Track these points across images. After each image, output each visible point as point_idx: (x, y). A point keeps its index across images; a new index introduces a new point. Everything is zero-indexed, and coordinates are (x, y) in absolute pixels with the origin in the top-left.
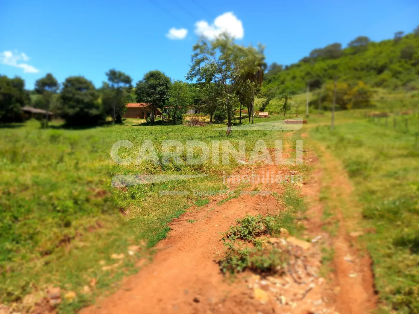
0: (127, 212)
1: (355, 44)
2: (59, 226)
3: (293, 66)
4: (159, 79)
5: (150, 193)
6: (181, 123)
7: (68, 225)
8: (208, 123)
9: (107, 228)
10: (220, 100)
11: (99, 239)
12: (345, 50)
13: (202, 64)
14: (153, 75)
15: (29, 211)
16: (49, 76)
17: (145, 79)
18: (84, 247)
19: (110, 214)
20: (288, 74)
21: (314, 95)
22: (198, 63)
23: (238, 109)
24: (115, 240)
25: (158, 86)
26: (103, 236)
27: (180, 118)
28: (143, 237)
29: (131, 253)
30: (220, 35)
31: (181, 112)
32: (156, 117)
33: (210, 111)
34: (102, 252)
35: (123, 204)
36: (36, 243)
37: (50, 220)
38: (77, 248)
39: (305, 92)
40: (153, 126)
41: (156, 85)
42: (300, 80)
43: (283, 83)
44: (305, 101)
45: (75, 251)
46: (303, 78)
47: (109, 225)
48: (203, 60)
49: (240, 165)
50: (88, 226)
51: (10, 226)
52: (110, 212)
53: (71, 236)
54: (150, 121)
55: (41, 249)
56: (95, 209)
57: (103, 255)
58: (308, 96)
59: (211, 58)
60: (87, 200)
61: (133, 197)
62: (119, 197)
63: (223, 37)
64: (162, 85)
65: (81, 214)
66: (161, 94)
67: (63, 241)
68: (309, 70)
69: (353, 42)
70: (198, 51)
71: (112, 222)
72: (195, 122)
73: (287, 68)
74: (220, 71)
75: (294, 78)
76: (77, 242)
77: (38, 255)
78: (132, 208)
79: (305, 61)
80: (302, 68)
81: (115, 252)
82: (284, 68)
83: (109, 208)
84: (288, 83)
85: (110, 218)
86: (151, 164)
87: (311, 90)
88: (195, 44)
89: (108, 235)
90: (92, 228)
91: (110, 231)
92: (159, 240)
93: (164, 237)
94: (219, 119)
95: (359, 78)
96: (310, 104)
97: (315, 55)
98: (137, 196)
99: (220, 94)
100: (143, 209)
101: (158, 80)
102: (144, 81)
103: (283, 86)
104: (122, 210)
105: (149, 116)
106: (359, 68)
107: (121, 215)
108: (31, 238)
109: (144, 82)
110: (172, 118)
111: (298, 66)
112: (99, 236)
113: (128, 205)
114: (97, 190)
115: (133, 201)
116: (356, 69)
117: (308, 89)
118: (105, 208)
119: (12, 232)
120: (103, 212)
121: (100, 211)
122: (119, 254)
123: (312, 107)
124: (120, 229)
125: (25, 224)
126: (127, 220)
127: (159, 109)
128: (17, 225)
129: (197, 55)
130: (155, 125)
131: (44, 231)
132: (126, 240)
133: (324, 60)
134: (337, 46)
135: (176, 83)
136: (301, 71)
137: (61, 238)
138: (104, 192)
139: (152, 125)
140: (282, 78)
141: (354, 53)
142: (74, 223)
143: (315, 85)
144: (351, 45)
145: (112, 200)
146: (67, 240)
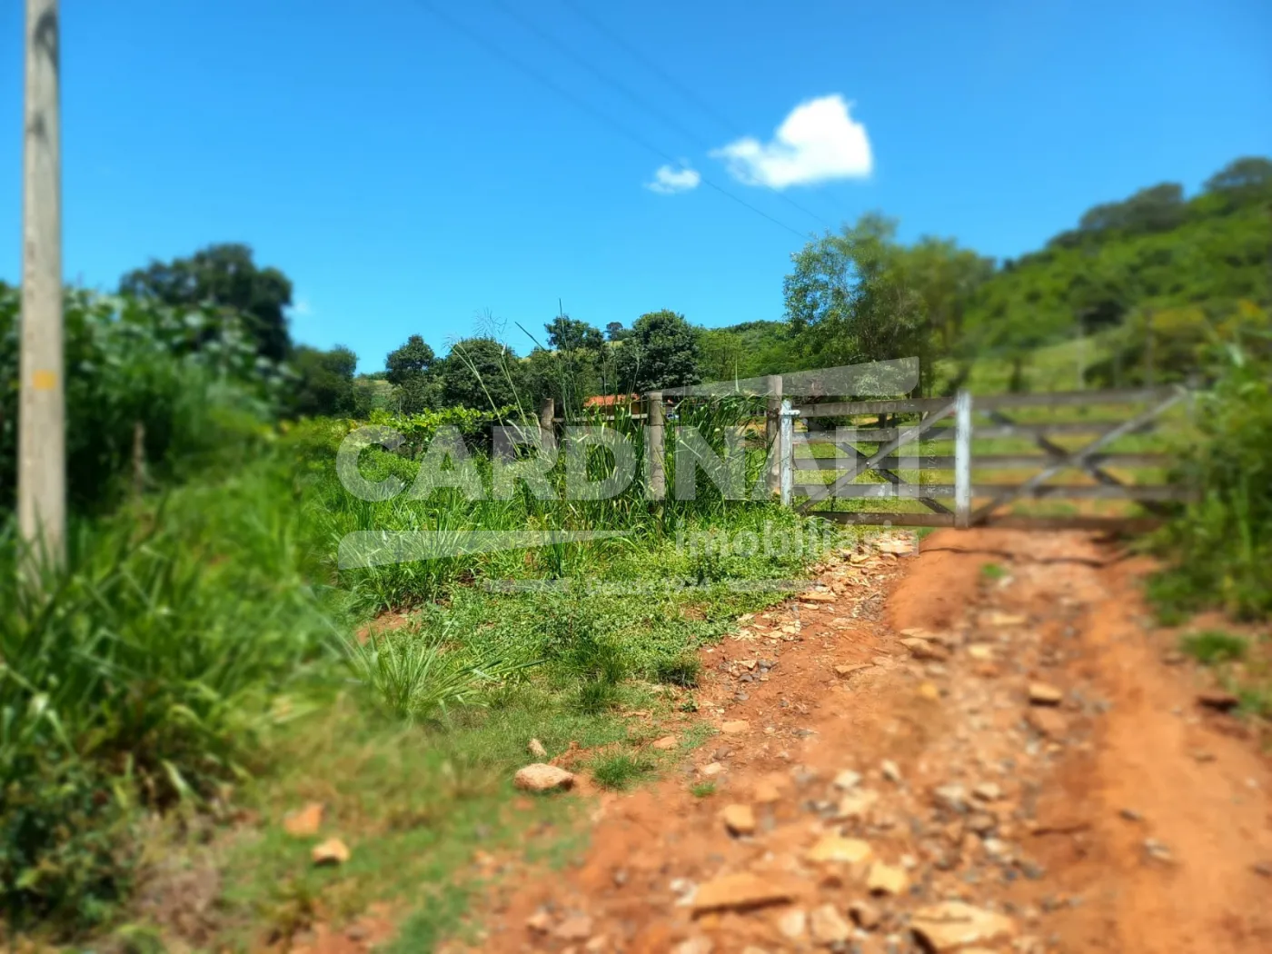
1: (1228, 183)
3: (1028, 261)
4: (672, 333)
12: (1196, 201)
14: (657, 325)
16: (416, 342)
20: (1016, 286)
21: (1099, 346)
25: (672, 353)
39: (1071, 337)
41: (668, 348)
42: (1054, 301)
43: (999, 312)
44: (1074, 365)
46: (1063, 297)
58: (1083, 350)
64: (682, 349)
66: (680, 373)
68: (1081, 270)
69: (1220, 177)
73: (1009, 266)
75: (1033, 297)
79: (1067, 242)
80: (1057, 267)
82: (999, 266)
84: (1017, 314)
87: (1090, 332)
95: (1246, 289)
96: (1090, 374)
97: (1099, 224)
101: (670, 337)
103: (999, 324)
106: (1242, 254)
111: (1045, 258)
116: (1234, 261)
117: (1079, 329)
123: (1098, 382)
133: (1127, 236)
134: (1167, 192)
136: (1056, 276)
140: (995, 299)
141: (1227, 211)
143: (1102, 315)
144: (1217, 186)
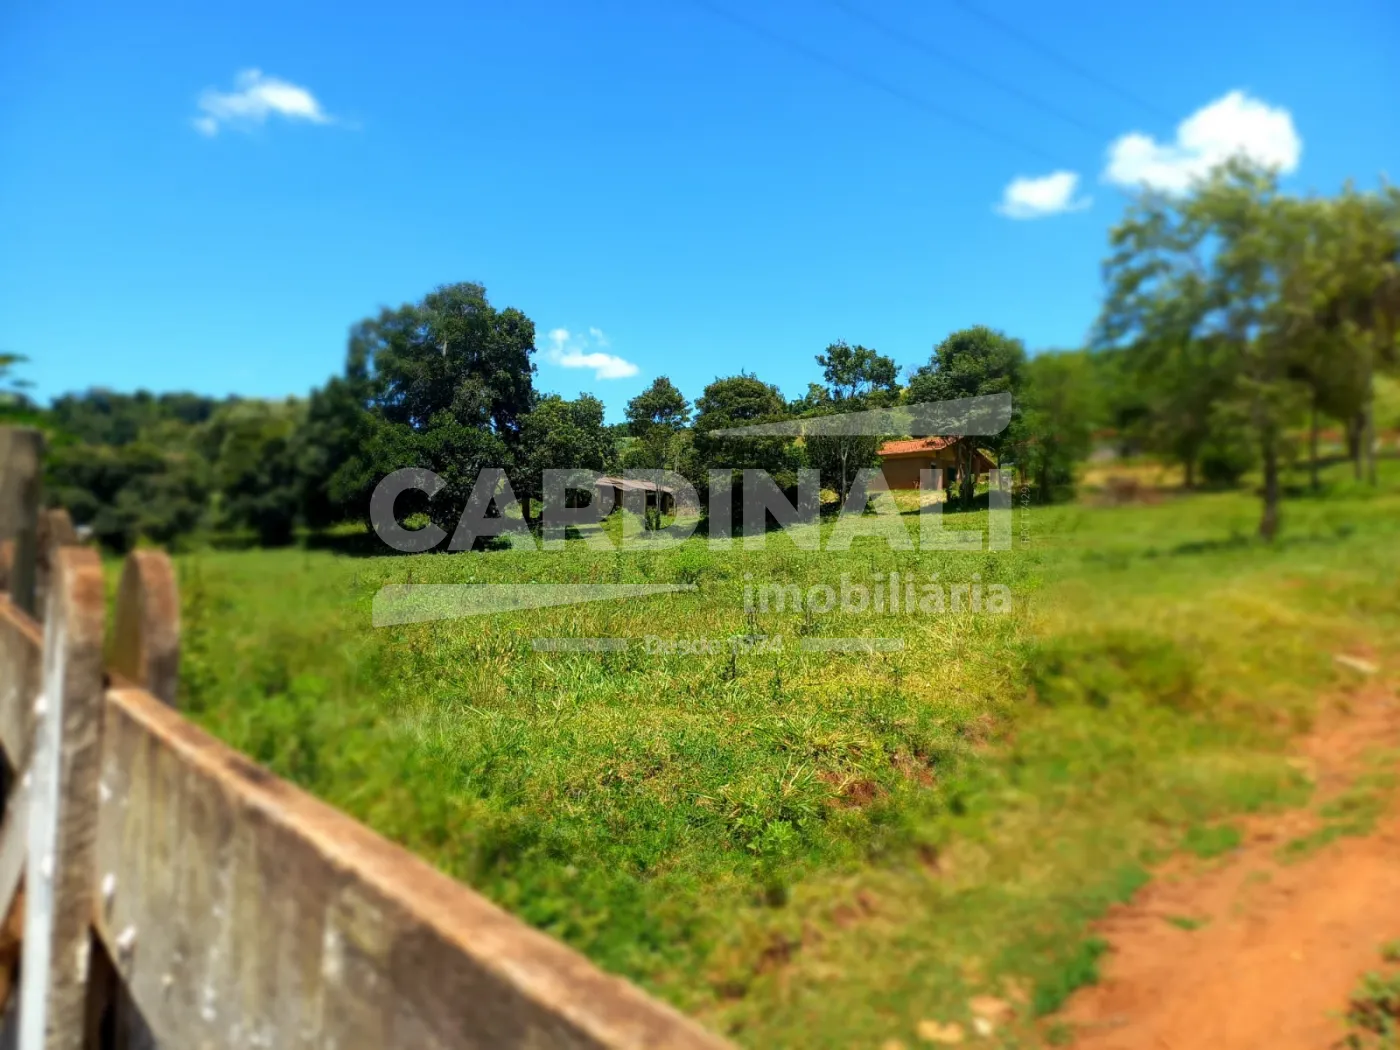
0: (945, 863)
2: (756, 903)
4: (985, 354)
5: (1011, 794)
6: (1069, 496)
7: (776, 898)
8: (1177, 491)
9: (893, 919)
10: (1223, 408)
11: (869, 957)
13: (1147, 287)
14: (961, 346)
15: (673, 843)
16: (662, 385)
17: (936, 361)
18: (831, 980)
19: (891, 867)
22: (1130, 284)
23: (1304, 431)
24: (923, 968)
25: (982, 379)
26: (884, 947)
27: (1065, 479)
28: (1013, 967)
29: (984, 1027)
30: (1217, 172)
31: (1067, 458)
32: (979, 479)
33: (1182, 450)
34: (889, 1010)
35: (926, 831)
36: (701, 953)
37: (728, 878)
38: (811, 984)
40: (970, 514)
41: (977, 375)
45: (809, 995)
47: (893, 906)
48: (1149, 271)
49: (1345, 679)
50: (833, 904)
51: (631, 889)
52: (894, 858)
53: (790, 939)
54: (958, 495)
55: (714, 977)
56: (847, 846)
57: (892, 1021)
59: (1181, 262)
60: (823, 814)
61: (957, 807)
62: (914, 804)
63: (1229, 179)
64: (996, 374)
65: (808, 860)
67: (771, 953)
70: (1130, 243)
71: (905, 899)
72: (1126, 492)
74: (1221, 299)
76: (810, 964)
77: (709, 994)
78: (959, 846)
81: (932, 1017)
83: (888, 847)
85: (896, 883)
86: (1000, 683)
88: (1117, 225)
89: (896, 943)
90: (844, 912)
91: (901, 931)
92: (1072, 989)
93: (1089, 980)
94: (1221, 475)
98: (969, 802)
99: (1222, 387)
100: (998, 857)
101: (981, 360)
102: (936, 368)
104: (928, 854)
105: (955, 480)
107: (925, 871)
108: (686, 936)
109: (934, 370)
110: (1036, 481)
112: (871, 946)
113: (946, 834)
114: (847, 780)
115: (958, 823)
118: (877, 846)
119: (636, 908)
120: (872, 857)
121: (863, 854)
122: (943, 1024)
124: (931, 926)
125: (667, 887)
126: (948, 890)
127: (988, 452)
128: (648, 887)
129: (1123, 258)
130: (977, 509)
131: (715, 915)
132: (958, 972)
135: (1043, 360)
137: (767, 943)
138: (868, 788)
139: (965, 509)
142: (794, 893)
145: (896, 816)
146: (780, 951)
